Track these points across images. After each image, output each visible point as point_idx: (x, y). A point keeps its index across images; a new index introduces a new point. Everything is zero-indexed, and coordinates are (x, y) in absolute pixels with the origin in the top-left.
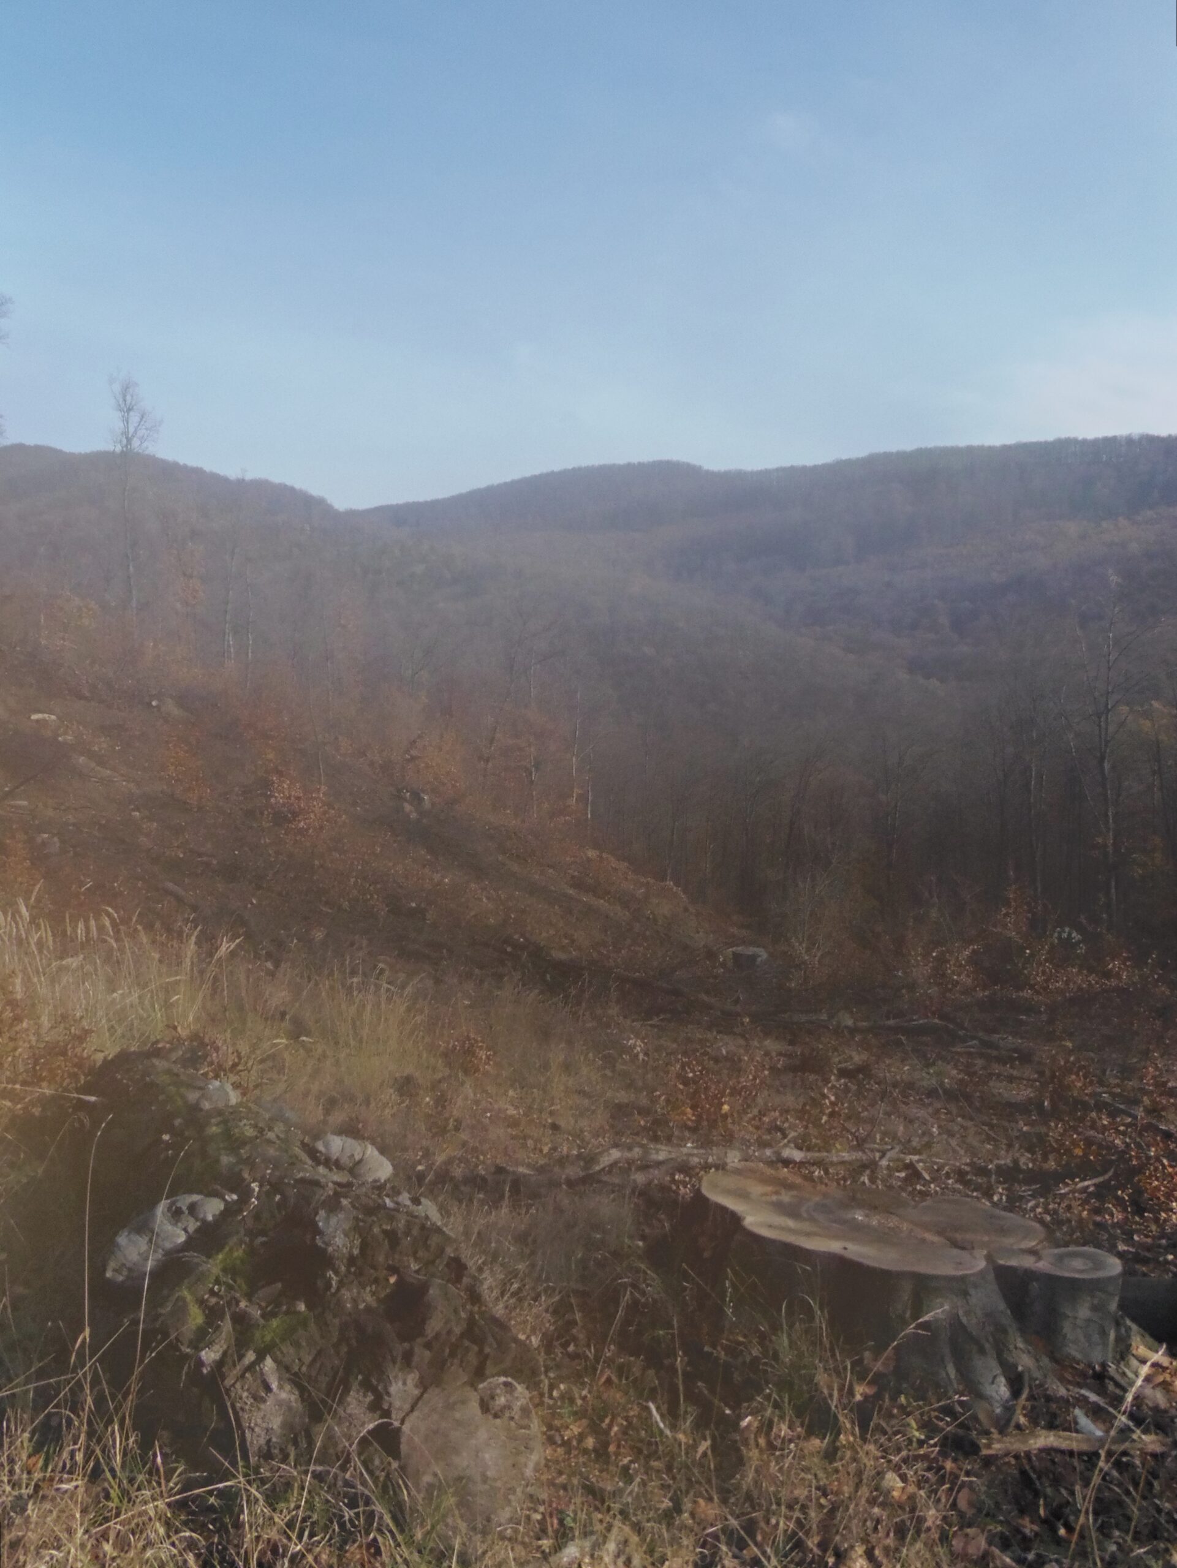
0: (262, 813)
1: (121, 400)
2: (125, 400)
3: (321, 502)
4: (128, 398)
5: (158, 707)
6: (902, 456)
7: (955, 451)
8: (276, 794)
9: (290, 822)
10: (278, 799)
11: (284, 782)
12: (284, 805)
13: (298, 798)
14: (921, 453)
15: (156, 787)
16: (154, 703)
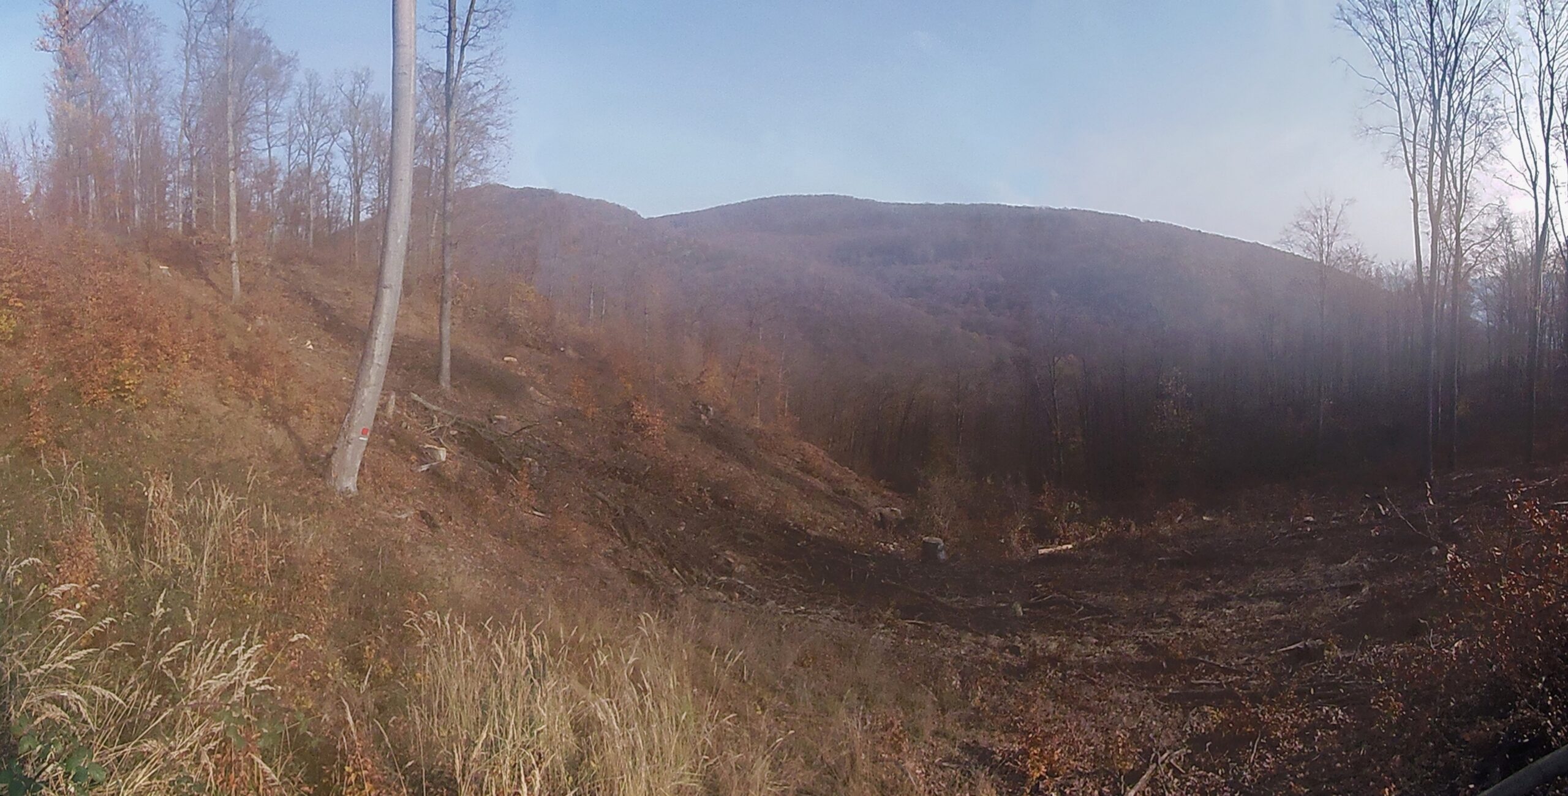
0: (627, 424)
5: (564, 351)
8: (636, 414)
9: (643, 430)
10: (637, 417)
11: (639, 405)
12: (640, 420)
13: (647, 416)
15: (569, 404)
16: (562, 349)
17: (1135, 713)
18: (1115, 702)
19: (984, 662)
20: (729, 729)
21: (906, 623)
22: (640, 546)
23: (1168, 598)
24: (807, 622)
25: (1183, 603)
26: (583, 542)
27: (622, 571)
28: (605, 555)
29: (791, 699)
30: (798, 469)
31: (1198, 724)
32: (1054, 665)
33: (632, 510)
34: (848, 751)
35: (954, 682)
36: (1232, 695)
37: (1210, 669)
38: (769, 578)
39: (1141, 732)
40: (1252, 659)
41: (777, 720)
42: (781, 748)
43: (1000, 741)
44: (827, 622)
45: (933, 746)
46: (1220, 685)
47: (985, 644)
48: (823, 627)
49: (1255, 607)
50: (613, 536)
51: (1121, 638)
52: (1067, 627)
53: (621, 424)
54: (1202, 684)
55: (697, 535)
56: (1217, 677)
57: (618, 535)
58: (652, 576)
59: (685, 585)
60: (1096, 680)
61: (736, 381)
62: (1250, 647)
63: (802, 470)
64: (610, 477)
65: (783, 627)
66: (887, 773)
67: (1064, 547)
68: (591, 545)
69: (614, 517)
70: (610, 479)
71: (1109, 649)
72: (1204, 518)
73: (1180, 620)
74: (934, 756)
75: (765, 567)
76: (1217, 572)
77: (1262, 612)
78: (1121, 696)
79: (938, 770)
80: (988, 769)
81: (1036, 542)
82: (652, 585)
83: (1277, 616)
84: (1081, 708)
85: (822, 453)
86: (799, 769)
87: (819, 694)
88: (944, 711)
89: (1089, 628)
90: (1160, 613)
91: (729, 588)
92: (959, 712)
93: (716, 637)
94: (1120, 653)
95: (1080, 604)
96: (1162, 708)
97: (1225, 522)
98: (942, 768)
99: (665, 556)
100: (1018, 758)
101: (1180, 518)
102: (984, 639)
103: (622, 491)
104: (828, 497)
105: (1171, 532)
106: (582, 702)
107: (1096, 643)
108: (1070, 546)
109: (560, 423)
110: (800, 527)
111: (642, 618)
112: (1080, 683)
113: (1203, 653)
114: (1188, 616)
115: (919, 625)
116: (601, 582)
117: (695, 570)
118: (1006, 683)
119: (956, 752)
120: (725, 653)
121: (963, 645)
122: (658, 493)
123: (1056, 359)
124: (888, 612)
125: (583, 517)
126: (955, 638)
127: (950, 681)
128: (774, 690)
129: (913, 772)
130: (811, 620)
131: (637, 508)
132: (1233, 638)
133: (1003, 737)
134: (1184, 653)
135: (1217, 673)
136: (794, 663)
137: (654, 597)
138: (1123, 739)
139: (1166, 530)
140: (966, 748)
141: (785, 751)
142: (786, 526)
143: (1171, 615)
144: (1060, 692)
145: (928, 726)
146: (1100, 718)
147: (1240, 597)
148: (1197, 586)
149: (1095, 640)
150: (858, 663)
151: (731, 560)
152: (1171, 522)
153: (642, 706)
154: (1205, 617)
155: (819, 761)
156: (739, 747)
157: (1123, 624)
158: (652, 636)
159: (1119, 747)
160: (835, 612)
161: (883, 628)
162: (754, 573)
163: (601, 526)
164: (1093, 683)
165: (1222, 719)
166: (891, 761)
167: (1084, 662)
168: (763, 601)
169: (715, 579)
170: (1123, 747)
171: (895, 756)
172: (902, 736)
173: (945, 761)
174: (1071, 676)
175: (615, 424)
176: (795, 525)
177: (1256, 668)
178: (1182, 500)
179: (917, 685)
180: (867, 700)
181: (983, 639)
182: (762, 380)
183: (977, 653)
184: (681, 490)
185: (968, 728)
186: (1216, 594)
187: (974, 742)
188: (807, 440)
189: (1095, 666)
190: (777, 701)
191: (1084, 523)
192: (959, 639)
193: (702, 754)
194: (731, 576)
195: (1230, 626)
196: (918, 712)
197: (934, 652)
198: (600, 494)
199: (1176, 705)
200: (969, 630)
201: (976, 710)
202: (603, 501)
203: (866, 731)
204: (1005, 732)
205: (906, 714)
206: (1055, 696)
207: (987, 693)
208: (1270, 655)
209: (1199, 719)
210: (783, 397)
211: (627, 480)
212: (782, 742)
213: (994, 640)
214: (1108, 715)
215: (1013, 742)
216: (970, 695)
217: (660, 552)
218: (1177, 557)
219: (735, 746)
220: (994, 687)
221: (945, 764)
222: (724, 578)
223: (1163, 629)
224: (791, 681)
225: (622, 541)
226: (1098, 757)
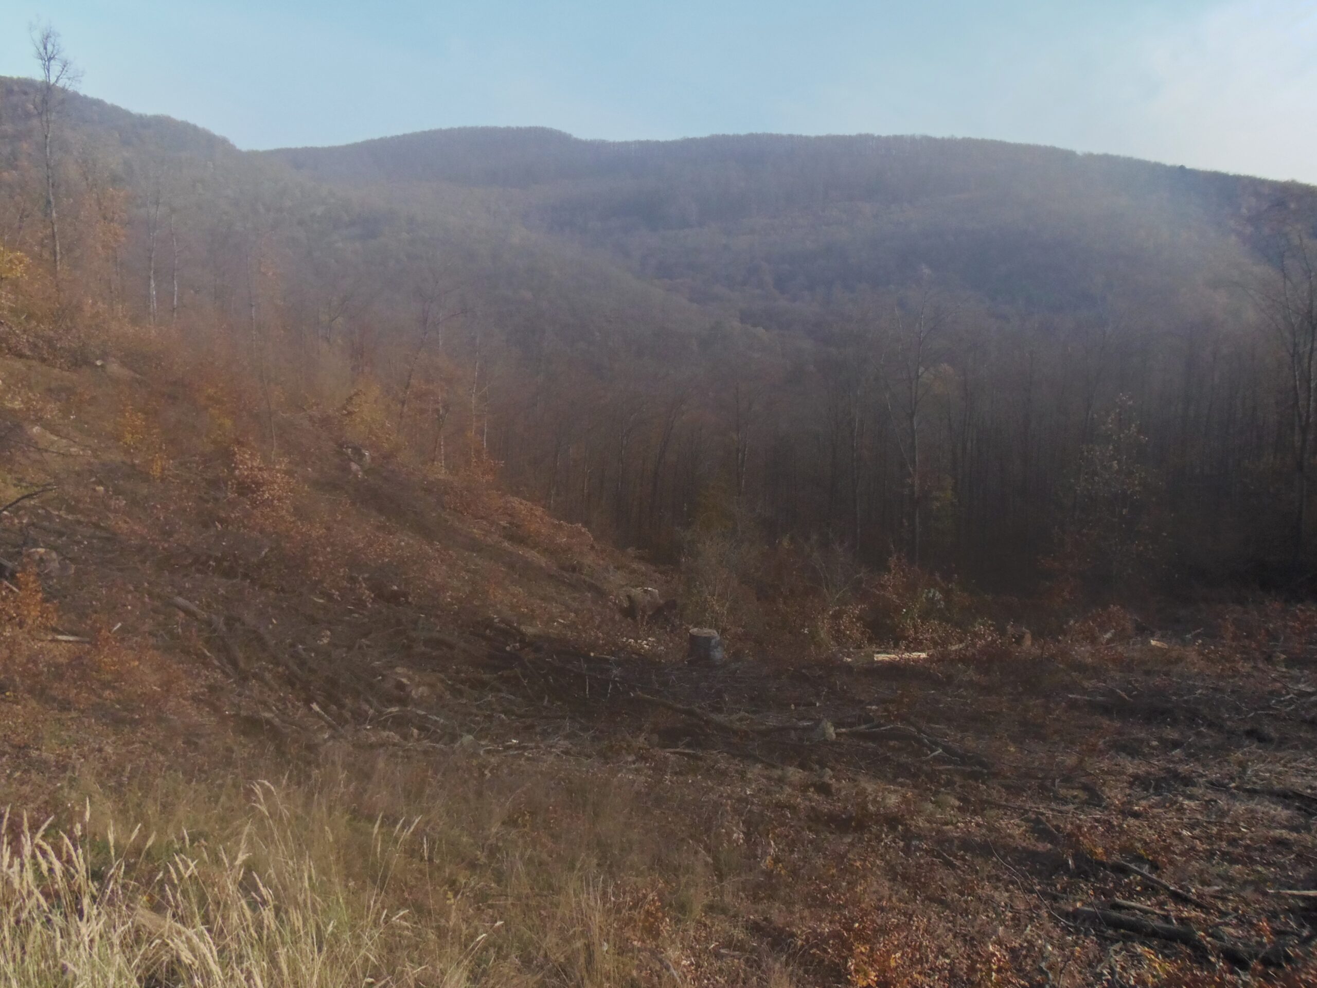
0: (226, 484)
1: (42, 49)
2: (45, 48)
3: (224, 141)
4: (49, 47)
5: (102, 366)
6: (737, 139)
7: (779, 138)
8: (241, 467)
9: (253, 492)
10: (241, 471)
11: (245, 453)
12: (247, 477)
13: (260, 469)
14: (752, 137)
15: (115, 457)
16: (99, 363)
17: (1017, 924)
18: (988, 902)
19: (780, 806)
20: (406, 932)
21: (667, 753)
22: (255, 676)
23: (1081, 761)
24: (522, 762)
25: (1109, 773)
26: (152, 683)
27: (223, 719)
28: (195, 698)
29: (499, 877)
30: (505, 537)
31: (1122, 968)
32: (893, 828)
33: (239, 620)
34: (583, 941)
35: (735, 835)
36: (1187, 939)
37: (1150, 888)
38: (464, 701)
39: (1025, 957)
40: (1229, 892)
41: (479, 908)
42: (485, 949)
43: (802, 918)
44: (551, 758)
45: (705, 925)
46: (1166, 919)
47: (781, 780)
48: (544, 767)
49: (1240, 807)
50: (207, 664)
51: (999, 807)
52: (914, 776)
53: (215, 483)
54: (1134, 908)
55: (350, 648)
56: (1161, 905)
57: (216, 663)
58: (277, 721)
59: (330, 726)
60: (957, 863)
61: (406, 409)
62: (1226, 871)
63: (511, 538)
64: (198, 571)
65: (486, 772)
66: (639, 968)
67: (915, 655)
68: (167, 686)
69: (206, 634)
70: (198, 576)
71: (980, 820)
72: (1153, 643)
73: (1101, 799)
74: (708, 939)
75: (459, 686)
76: (1173, 734)
77: (1252, 819)
78: (996, 894)
79: (712, 960)
80: (784, 958)
81: (870, 640)
82: (275, 734)
83: (1284, 833)
84: (931, 899)
85: (539, 511)
86: (512, 974)
87: (540, 864)
88: (721, 877)
89: (949, 783)
90: (1067, 780)
91: (399, 723)
92: (744, 877)
93: (380, 797)
94: (998, 830)
95: (937, 744)
96: (1063, 929)
97: (1192, 654)
98: (718, 956)
99: (298, 686)
100: (828, 944)
101: (1108, 635)
102: (779, 772)
103: (222, 591)
104: (551, 577)
105: (1092, 655)
106: (158, 941)
107: (959, 808)
108: (923, 655)
109: (101, 489)
110: (509, 623)
111: (258, 790)
112: (933, 863)
113: (1139, 859)
114: (1115, 795)
115: (687, 755)
116: (187, 742)
117: (348, 702)
118: (812, 836)
119: (739, 934)
120: (395, 822)
121: (748, 782)
122: (283, 590)
123: (921, 369)
124: (641, 739)
125: (152, 641)
126: (737, 771)
127: (729, 834)
128: (473, 866)
129: (678, 963)
130: (528, 759)
131: (249, 617)
132: (1193, 848)
133: (806, 913)
134: (1107, 852)
135: (1162, 898)
136: (503, 823)
137: (280, 751)
138: (999, 960)
139: (1082, 651)
140: (755, 929)
141: (492, 951)
142: (489, 624)
143: (1085, 788)
144: (900, 869)
145: (699, 899)
146: (960, 920)
147: (1215, 785)
148: (1132, 750)
149: (957, 803)
150: (596, 815)
151: (404, 680)
152: (1093, 640)
153: (259, 926)
154: (1144, 803)
155: (541, 959)
156: (420, 957)
157: (1003, 786)
158: (274, 814)
159: (991, 970)
160: (565, 743)
161: (634, 763)
162: (440, 697)
163: (186, 652)
164: (953, 866)
165: (1168, 973)
166: (645, 949)
167: (939, 832)
168: (454, 738)
169: (380, 713)
170: (999, 971)
171: (650, 944)
172: (660, 915)
173: (723, 948)
174: (918, 849)
175: (204, 484)
176: (502, 621)
177: (1236, 910)
178: (1113, 608)
179: (683, 840)
180: (611, 866)
181: (777, 773)
182: (446, 407)
183: (768, 793)
184: (320, 582)
185: (756, 899)
186: (1168, 770)
187: (766, 919)
188: (517, 494)
189: (956, 842)
190: (476, 882)
191: (947, 622)
192: (742, 774)
193: (365, 976)
194: (406, 706)
195: (1191, 827)
196: (683, 880)
197: (706, 793)
198: (180, 600)
199: (1087, 930)
200: (757, 760)
201: (769, 874)
202: (187, 612)
203: (609, 910)
204: (809, 907)
205: (667, 882)
206: (891, 872)
207: (783, 850)
208: (1265, 894)
209: (1125, 960)
210: (480, 432)
211: (229, 573)
212: (486, 940)
213: (794, 774)
214: (975, 919)
215: (821, 920)
216: (759, 852)
217: (290, 681)
218: (1100, 698)
219: (416, 955)
220: (793, 840)
221: (722, 951)
222: (394, 710)
223: (1071, 807)
224: (499, 849)
225: (223, 672)
226: (955, 976)
